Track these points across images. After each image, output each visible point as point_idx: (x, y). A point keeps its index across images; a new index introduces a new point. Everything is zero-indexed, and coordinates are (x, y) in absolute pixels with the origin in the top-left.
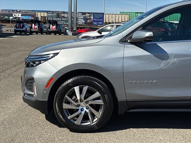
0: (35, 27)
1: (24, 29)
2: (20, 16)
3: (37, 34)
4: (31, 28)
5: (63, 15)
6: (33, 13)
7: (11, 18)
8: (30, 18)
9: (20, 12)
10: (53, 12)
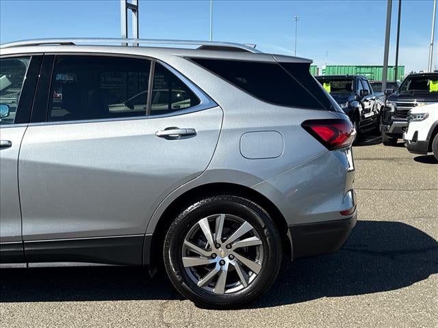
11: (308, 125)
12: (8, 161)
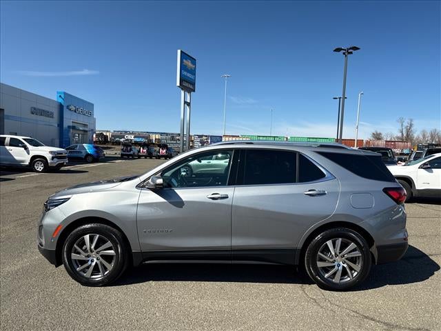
0: (144, 151)
1: (132, 153)
2: (133, 138)
3: (146, 158)
4: (139, 151)
5: (178, 138)
6: (147, 135)
7: (122, 140)
8: (143, 140)
9: (132, 133)
10: (167, 134)
11: (386, 190)
12: (228, 205)
